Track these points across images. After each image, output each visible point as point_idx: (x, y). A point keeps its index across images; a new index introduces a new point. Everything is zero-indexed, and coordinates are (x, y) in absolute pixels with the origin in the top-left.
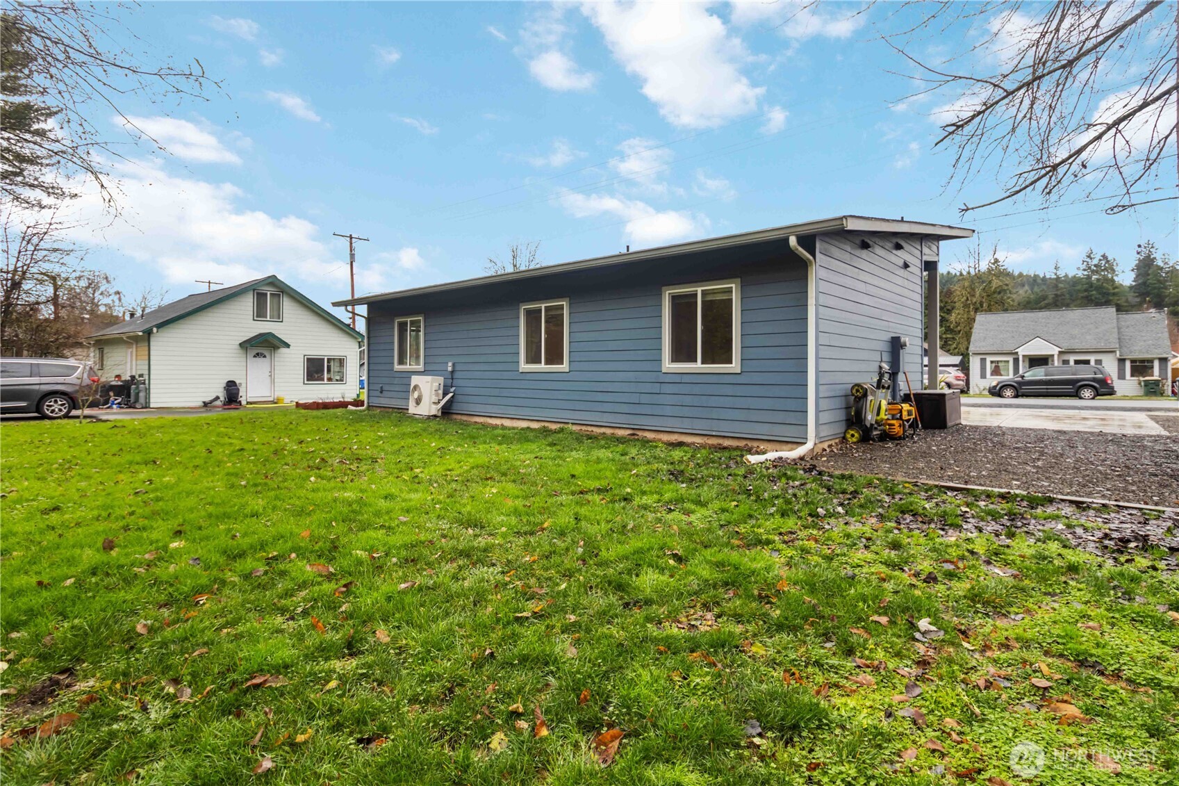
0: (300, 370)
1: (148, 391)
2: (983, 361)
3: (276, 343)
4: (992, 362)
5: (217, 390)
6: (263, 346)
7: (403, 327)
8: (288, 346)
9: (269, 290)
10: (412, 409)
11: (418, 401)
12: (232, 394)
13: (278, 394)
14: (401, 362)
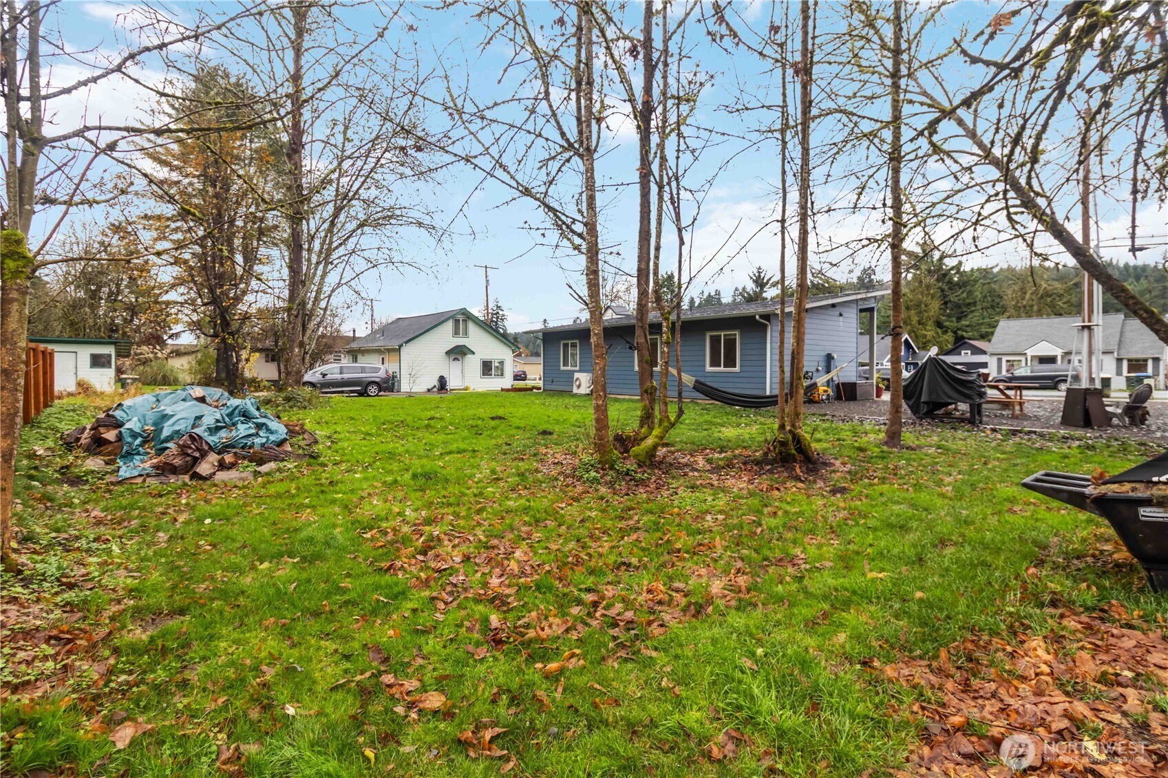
0: (478, 368)
1: (399, 382)
2: (1000, 360)
3: (465, 350)
4: (1008, 361)
5: (433, 382)
6: (459, 353)
7: (566, 346)
8: (473, 353)
9: (461, 318)
10: (575, 390)
11: (579, 387)
12: (442, 382)
13: (466, 384)
14: (565, 364)
